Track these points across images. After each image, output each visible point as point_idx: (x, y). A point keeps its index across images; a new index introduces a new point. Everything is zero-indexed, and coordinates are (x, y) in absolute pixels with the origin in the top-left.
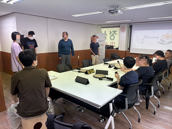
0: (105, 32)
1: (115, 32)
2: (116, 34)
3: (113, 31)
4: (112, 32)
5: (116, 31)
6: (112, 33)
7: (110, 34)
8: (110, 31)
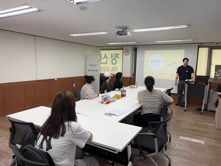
0: (105, 55)
1: (117, 55)
2: (118, 58)
3: (115, 54)
8: (112, 54)
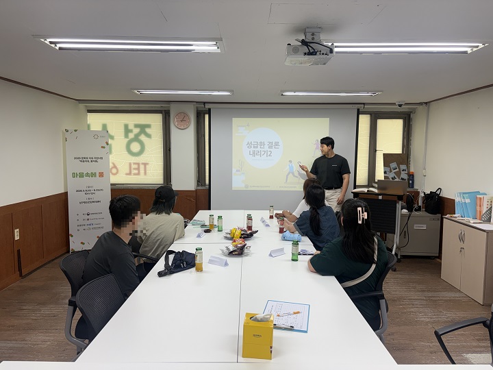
0: (104, 126)
1: (143, 128)
2: (149, 136)
3: (136, 126)
4: (131, 127)
5: (149, 126)
6: (131, 131)
7: (126, 136)
8: (126, 126)
